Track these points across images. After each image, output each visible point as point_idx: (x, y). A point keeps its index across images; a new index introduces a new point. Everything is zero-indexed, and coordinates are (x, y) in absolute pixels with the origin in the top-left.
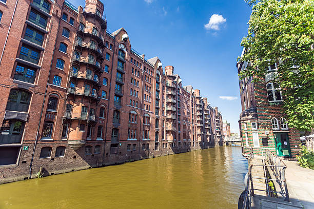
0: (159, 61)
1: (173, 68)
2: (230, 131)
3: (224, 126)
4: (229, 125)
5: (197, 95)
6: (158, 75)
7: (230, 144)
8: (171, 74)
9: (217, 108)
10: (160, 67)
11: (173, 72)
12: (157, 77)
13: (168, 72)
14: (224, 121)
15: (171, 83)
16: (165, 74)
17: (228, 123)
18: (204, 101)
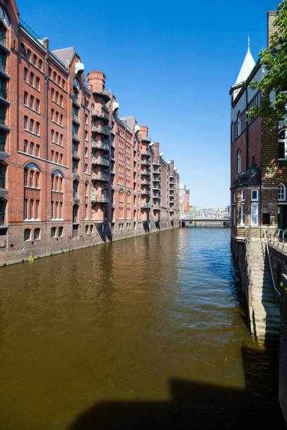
0: (77, 57)
1: (104, 76)
2: (188, 203)
3: (182, 194)
4: (187, 192)
5: (143, 137)
6: (75, 89)
7: (187, 223)
8: (99, 90)
9: (172, 162)
10: (81, 72)
11: (104, 87)
12: (73, 94)
13: (95, 85)
14: (181, 186)
15: (100, 110)
16: (89, 88)
17: (187, 189)
18: (154, 148)
